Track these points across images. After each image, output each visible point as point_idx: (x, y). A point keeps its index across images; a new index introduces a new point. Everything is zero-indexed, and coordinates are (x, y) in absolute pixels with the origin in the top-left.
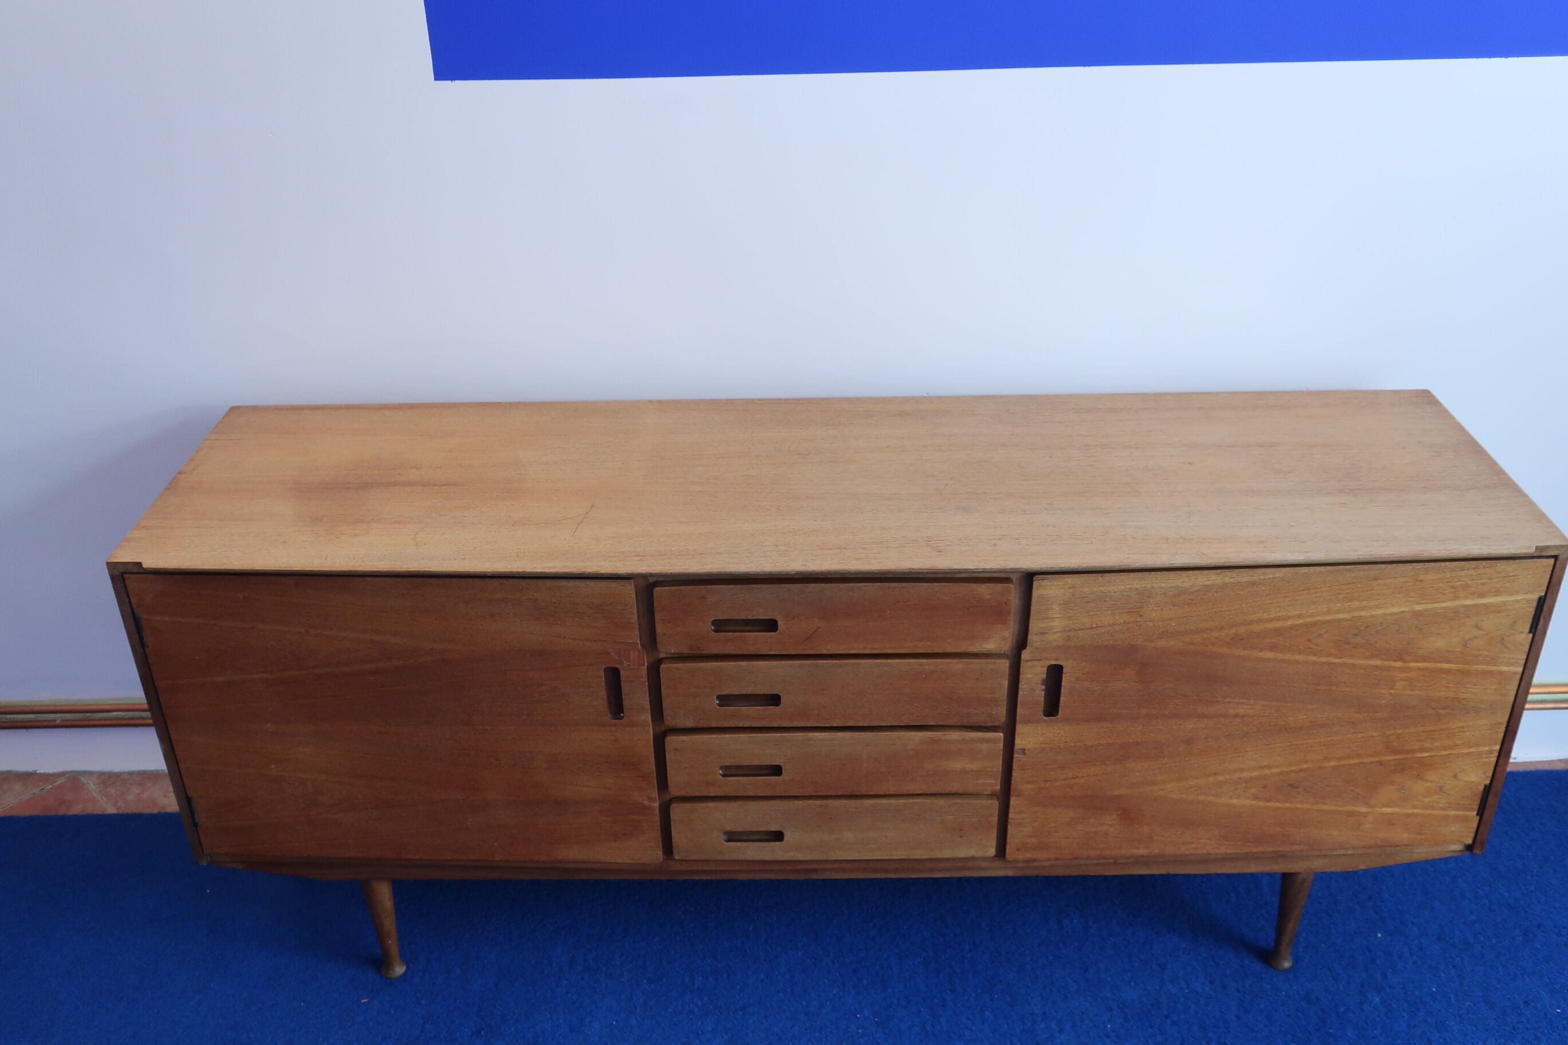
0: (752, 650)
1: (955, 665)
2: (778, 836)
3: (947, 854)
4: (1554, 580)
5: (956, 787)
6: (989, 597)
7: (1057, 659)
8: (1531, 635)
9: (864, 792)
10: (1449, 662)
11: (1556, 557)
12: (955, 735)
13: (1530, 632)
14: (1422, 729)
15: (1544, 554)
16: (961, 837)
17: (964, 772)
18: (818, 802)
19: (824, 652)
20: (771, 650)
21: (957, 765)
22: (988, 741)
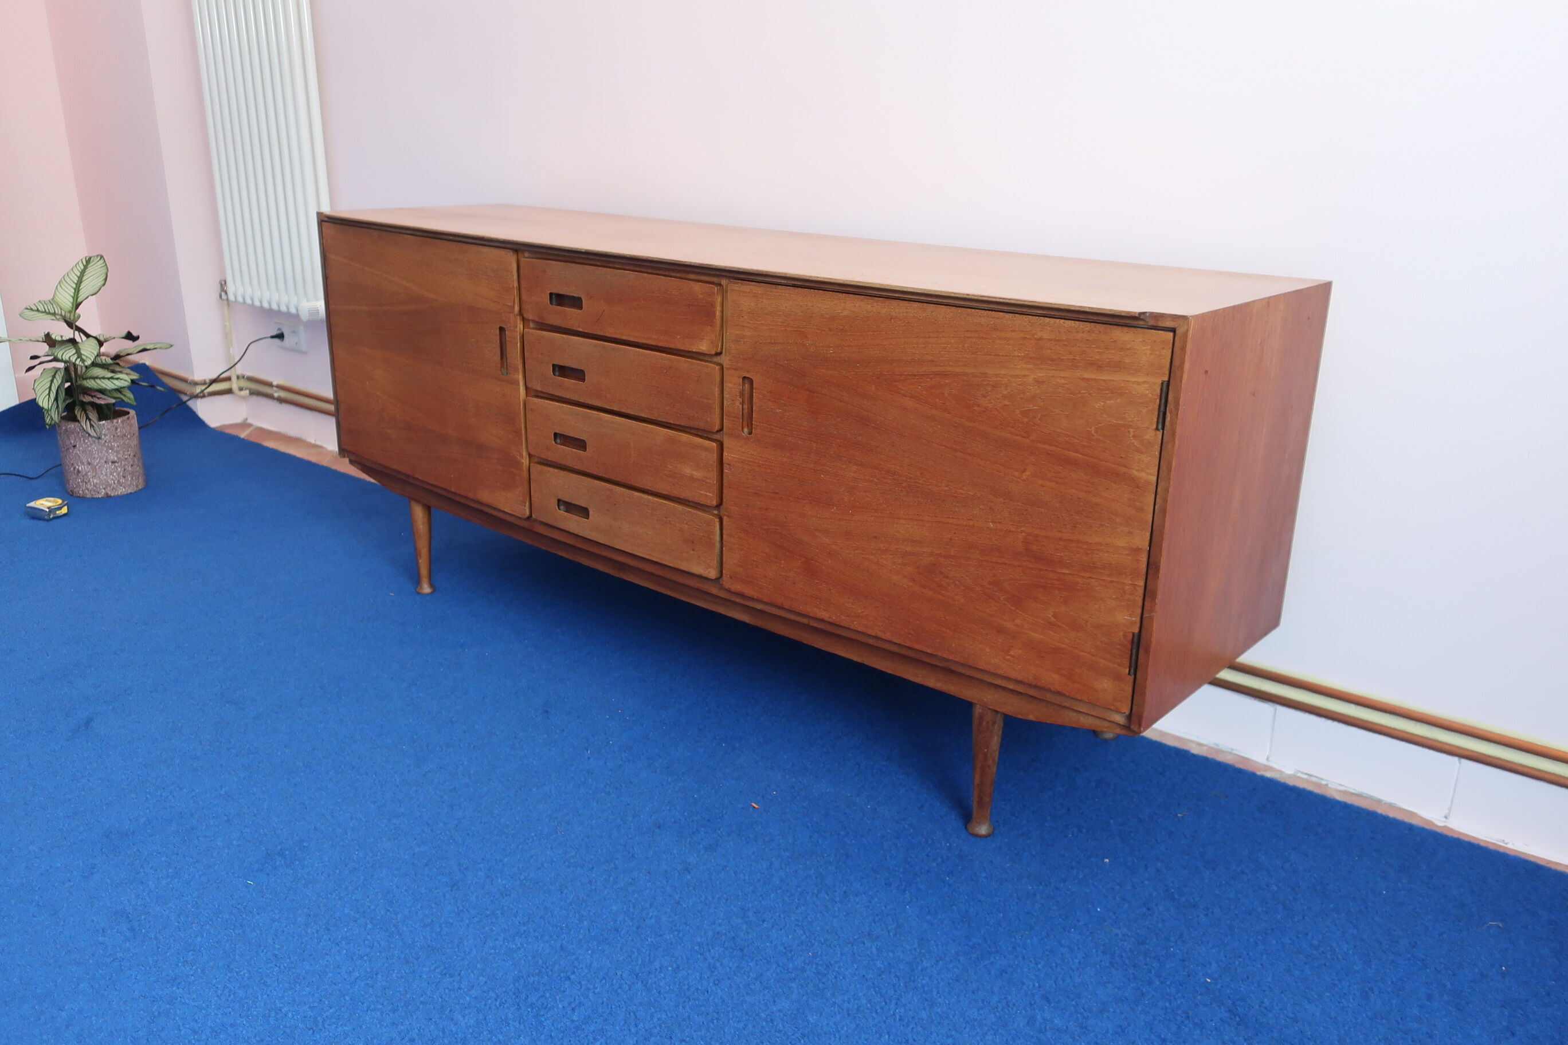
0: (567, 324)
1: (683, 363)
2: (584, 512)
3: (684, 566)
4: (1176, 363)
5: (686, 494)
6: (700, 296)
7: (748, 372)
8: (1160, 433)
9: (633, 482)
10: (1076, 451)
11: (1173, 330)
12: (684, 437)
13: (1157, 429)
14: (1059, 535)
15: (1161, 324)
16: (693, 550)
17: (692, 479)
18: (608, 485)
19: (607, 334)
20: (579, 327)
21: (688, 470)
22: (705, 449)
